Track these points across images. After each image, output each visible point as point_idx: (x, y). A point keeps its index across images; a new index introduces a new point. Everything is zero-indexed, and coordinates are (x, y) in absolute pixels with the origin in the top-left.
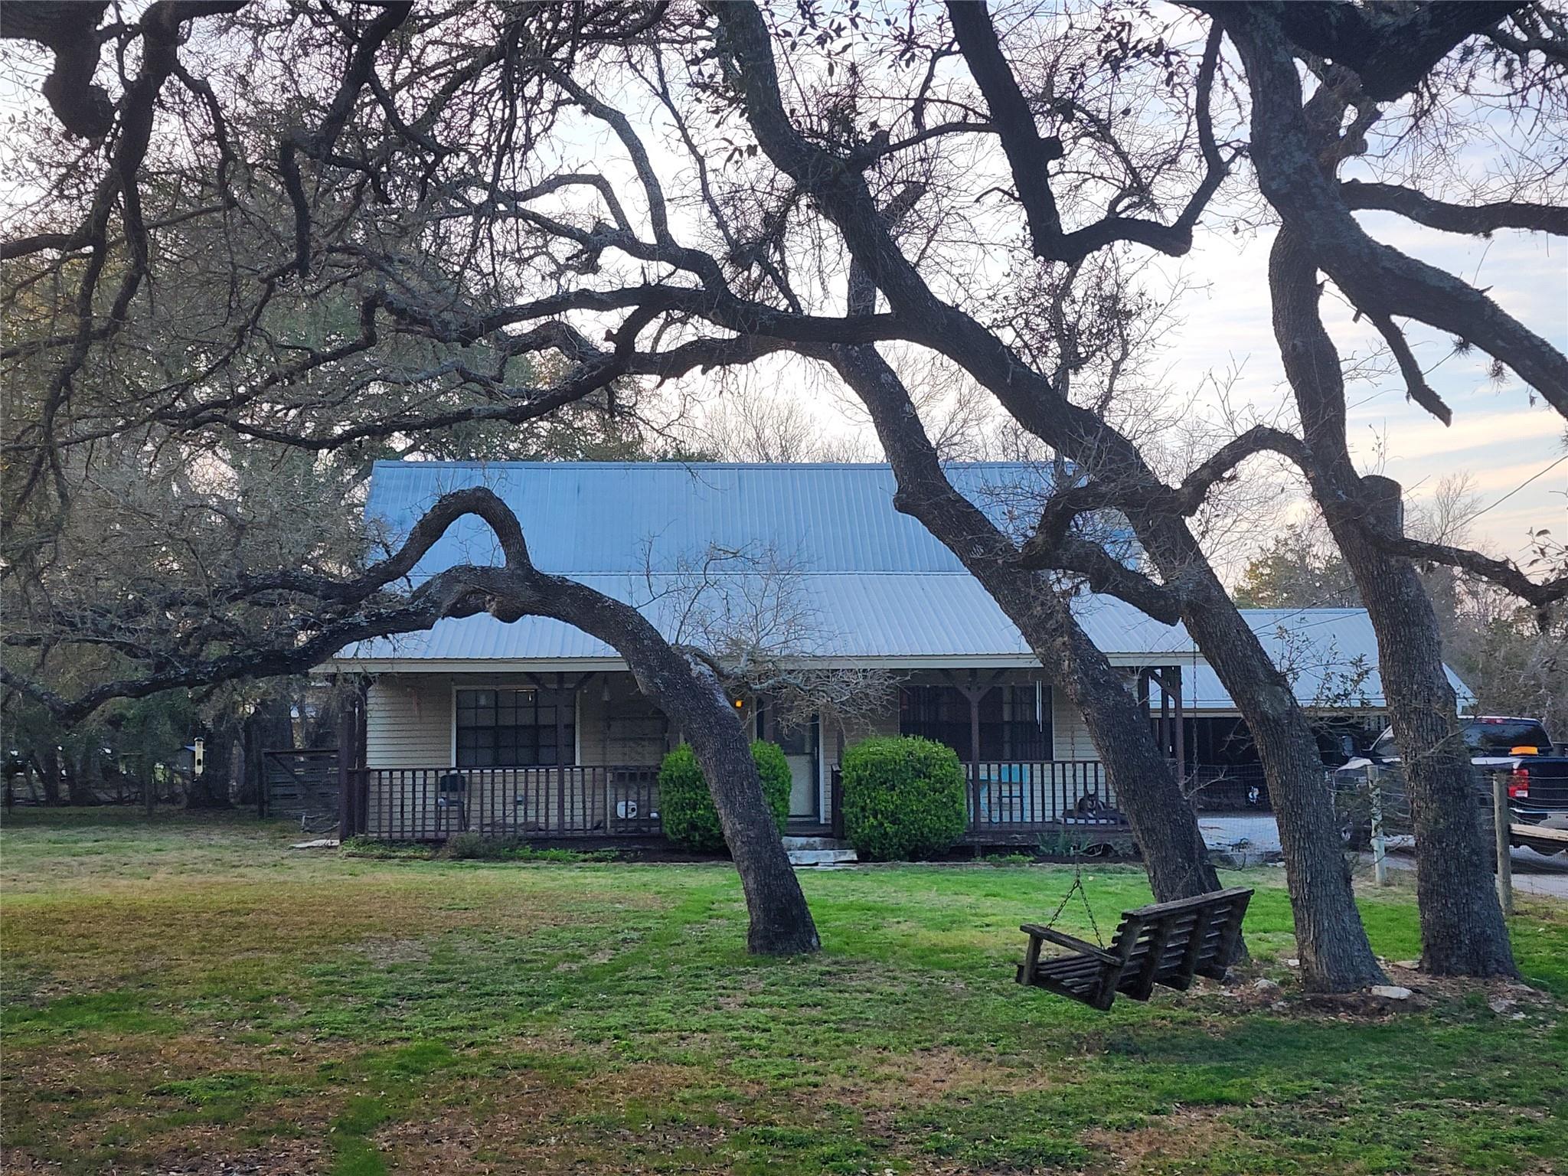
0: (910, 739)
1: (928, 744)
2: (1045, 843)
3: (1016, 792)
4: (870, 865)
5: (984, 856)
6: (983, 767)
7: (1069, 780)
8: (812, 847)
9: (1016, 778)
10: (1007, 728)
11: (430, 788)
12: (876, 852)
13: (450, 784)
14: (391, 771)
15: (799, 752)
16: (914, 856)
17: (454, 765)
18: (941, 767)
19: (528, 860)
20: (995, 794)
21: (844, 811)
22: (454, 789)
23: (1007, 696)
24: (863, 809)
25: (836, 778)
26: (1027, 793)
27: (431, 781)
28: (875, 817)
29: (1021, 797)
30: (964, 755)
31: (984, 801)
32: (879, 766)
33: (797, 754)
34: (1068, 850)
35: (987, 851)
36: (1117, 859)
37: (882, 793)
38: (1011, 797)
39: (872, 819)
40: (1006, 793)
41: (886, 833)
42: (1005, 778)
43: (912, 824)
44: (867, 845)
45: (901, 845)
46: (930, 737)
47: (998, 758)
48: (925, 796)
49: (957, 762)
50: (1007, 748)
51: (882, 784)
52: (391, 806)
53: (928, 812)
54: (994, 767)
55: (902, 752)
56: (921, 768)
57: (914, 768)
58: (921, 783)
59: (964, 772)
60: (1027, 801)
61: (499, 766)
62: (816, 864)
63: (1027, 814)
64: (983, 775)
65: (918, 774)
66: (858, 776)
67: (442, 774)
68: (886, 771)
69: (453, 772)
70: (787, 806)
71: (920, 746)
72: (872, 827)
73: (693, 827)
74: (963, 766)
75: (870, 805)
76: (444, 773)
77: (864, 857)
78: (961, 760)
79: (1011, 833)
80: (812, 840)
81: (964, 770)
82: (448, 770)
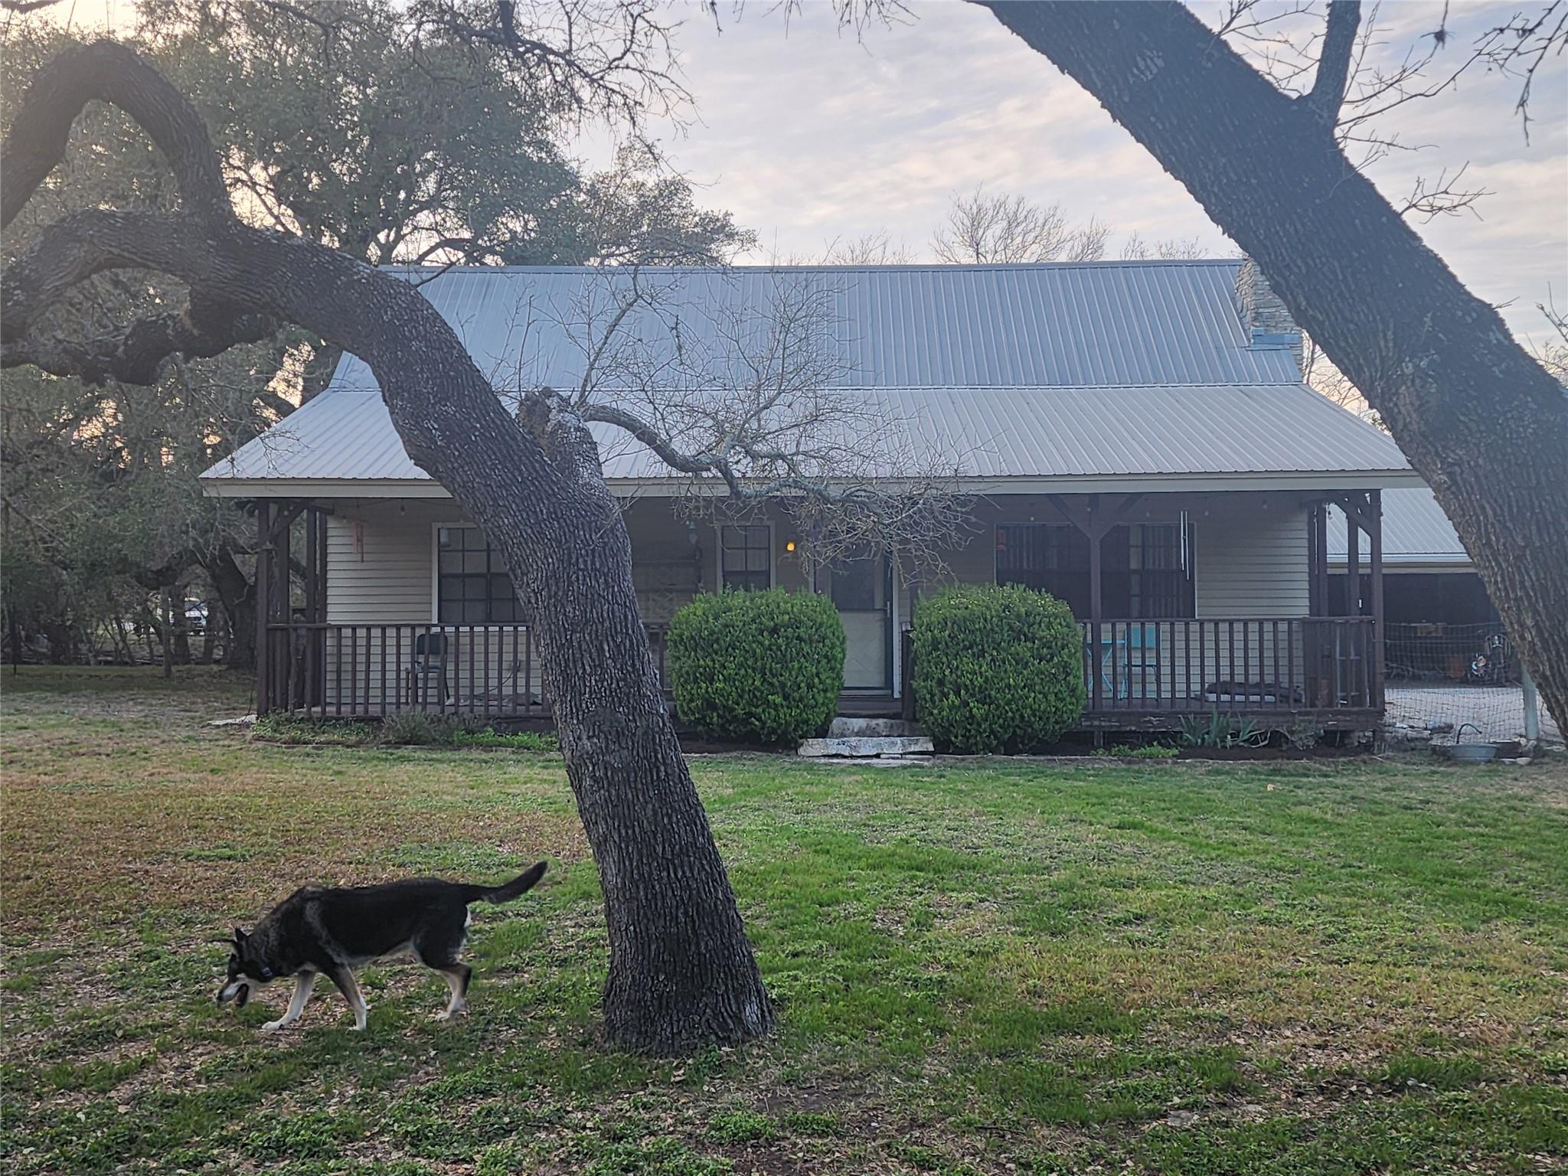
0: (1007, 588)
1: (1032, 595)
2: (1192, 730)
3: (1151, 660)
4: (950, 759)
5: (1107, 747)
6: (1106, 627)
7: (1224, 645)
8: (873, 733)
9: (1150, 642)
10: (1135, 579)
11: (406, 650)
12: (958, 741)
13: (428, 645)
14: (354, 628)
15: (866, 607)
16: (1011, 747)
17: (435, 621)
18: (1049, 625)
19: (488, 747)
20: (1122, 662)
21: (915, 685)
22: (434, 651)
23: (1135, 539)
24: (941, 683)
25: (907, 641)
26: (1165, 663)
27: (406, 641)
28: (958, 694)
29: (1158, 666)
30: (1082, 612)
31: (1106, 671)
32: (962, 625)
33: (865, 610)
34: (1224, 738)
35: (1113, 739)
36: (1295, 754)
37: (967, 663)
38: (1143, 666)
39: (952, 697)
40: (1137, 660)
41: (972, 716)
42: (1136, 642)
43: (1008, 703)
44: (947, 731)
45: (992, 732)
46: (1035, 586)
47: (1126, 616)
48: (1026, 666)
49: (1071, 619)
50: (1135, 602)
51: (966, 648)
52: (354, 671)
53: (1031, 688)
54: (1121, 627)
55: (996, 606)
56: (1022, 629)
57: (1011, 628)
58: (1022, 649)
59: (1081, 633)
60: (1166, 670)
61: (494, 623)
62: (878, 756)
63: (1166, 687)
64: (1106, 638)
65: (1018, 635)
66: (934, 638)
67: (419, 632)
68: (973, 632)
69: (435, 630)
70: (839, 677)
71: (1020, 598)
72: (952, 707)
73: (711, 705)
74: (1079, 627)
75: (951, 679)
76: (423, 631)
77: (942, 747)
78: (1078, 618)
79: (1145, 715)
80: (874, 722)
81: (1082, 632)
82: (428, 627)
